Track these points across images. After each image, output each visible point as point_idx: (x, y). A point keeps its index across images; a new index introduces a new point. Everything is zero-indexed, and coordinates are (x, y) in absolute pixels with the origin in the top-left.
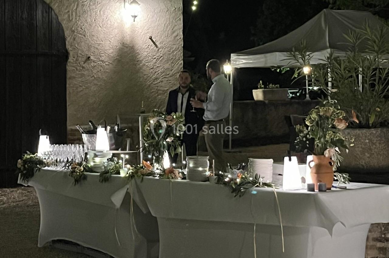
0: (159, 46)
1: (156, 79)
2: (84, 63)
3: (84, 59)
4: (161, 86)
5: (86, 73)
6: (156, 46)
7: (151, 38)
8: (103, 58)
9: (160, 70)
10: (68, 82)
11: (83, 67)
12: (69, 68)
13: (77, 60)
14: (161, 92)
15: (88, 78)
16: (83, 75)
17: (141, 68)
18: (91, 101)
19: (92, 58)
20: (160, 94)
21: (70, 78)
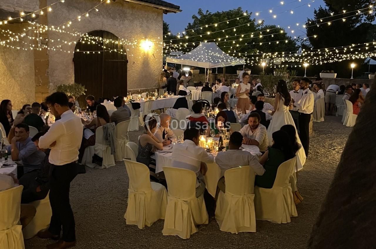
0: (156, 57)
1: (155, 70)
2: (133, 64)
3: (133, 63)
4: (156, 73)
5: (133, 68)
6: (155, 58)
7: (153, 55)
8: (138, 63)
9: (156, 67)
10: (128, 72)
11: (132, 66)
12: (128, 66)
13: (130, 63)
14: (156, 75)
15: (134, 70)
16: (132, 69)
17: (150, 66)
18: (135, 79)
19: (135, 62)
20: (156, 76)
21: (128, 70)
